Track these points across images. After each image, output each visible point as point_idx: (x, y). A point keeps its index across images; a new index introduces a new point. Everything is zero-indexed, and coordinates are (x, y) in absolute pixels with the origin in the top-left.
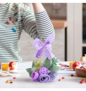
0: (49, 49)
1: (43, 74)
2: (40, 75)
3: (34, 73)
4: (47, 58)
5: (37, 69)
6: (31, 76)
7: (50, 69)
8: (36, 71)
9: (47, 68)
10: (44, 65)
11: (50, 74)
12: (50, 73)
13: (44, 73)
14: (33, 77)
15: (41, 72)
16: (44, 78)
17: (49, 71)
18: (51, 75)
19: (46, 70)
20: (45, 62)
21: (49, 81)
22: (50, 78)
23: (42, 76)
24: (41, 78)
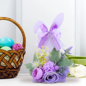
0: (57, 35)
1: (49, 72)
2: (44, 73)
3: (36, 70)
4: (55, 49)
5: (41, 65)
6: (31, 75)
7: (58, 64)
8: (38, 67)
9: (55, 63)
10: (50, 58)
11: (58, 71)
12: (59, 69)
13: (50, 70)
14: (35, 76)
15: (46, 68)
16: (50, 77)
17: (57, 68)
18: (60, 73)
19: (53, 66)
20: (52, 54)
21: (57, 81)
22: (59, 77)
23: (47, 74)
24: (46, 78)
